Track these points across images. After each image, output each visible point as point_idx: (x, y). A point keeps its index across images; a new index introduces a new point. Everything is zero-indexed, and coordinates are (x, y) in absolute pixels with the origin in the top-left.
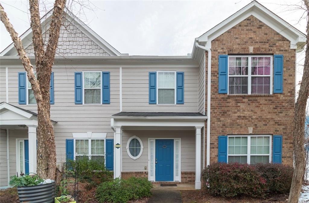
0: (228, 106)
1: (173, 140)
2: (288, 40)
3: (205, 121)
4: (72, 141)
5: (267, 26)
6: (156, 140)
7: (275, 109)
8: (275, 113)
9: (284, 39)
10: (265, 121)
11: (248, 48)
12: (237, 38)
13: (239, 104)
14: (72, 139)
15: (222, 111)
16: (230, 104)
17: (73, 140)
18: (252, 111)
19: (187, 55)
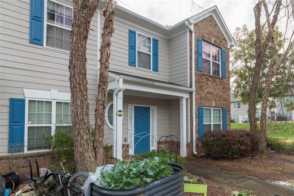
0: (203, 82)
1: (149, 107)
2: (226, 41)
3: (190, 93)
4: (23, 101)
5: (219, 27)
6: (135, 107)
7: (223, 88)
8: (223, 92)
9: (225, 40)
10: (219, 97)
11: (211, 39)
12: (206, 28)
13: (208, 82)
14: (23, 98)
15: (200, 85)
16: (203, 81)
17: (25, 100)
18: (214, 88)
19: (166, 26)
